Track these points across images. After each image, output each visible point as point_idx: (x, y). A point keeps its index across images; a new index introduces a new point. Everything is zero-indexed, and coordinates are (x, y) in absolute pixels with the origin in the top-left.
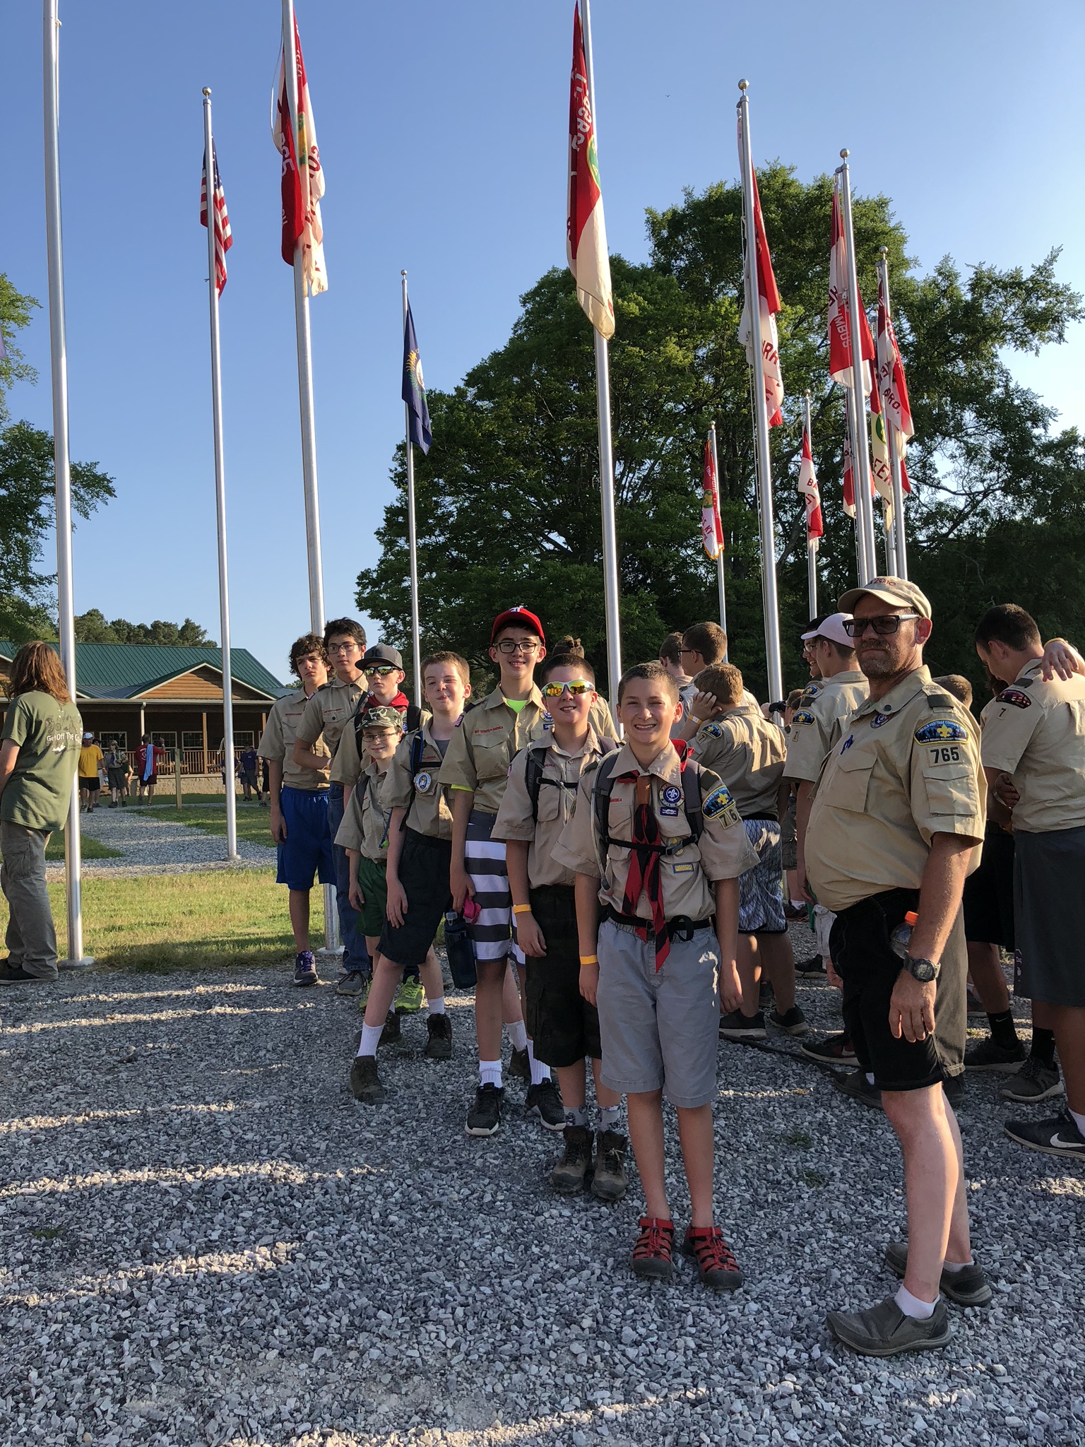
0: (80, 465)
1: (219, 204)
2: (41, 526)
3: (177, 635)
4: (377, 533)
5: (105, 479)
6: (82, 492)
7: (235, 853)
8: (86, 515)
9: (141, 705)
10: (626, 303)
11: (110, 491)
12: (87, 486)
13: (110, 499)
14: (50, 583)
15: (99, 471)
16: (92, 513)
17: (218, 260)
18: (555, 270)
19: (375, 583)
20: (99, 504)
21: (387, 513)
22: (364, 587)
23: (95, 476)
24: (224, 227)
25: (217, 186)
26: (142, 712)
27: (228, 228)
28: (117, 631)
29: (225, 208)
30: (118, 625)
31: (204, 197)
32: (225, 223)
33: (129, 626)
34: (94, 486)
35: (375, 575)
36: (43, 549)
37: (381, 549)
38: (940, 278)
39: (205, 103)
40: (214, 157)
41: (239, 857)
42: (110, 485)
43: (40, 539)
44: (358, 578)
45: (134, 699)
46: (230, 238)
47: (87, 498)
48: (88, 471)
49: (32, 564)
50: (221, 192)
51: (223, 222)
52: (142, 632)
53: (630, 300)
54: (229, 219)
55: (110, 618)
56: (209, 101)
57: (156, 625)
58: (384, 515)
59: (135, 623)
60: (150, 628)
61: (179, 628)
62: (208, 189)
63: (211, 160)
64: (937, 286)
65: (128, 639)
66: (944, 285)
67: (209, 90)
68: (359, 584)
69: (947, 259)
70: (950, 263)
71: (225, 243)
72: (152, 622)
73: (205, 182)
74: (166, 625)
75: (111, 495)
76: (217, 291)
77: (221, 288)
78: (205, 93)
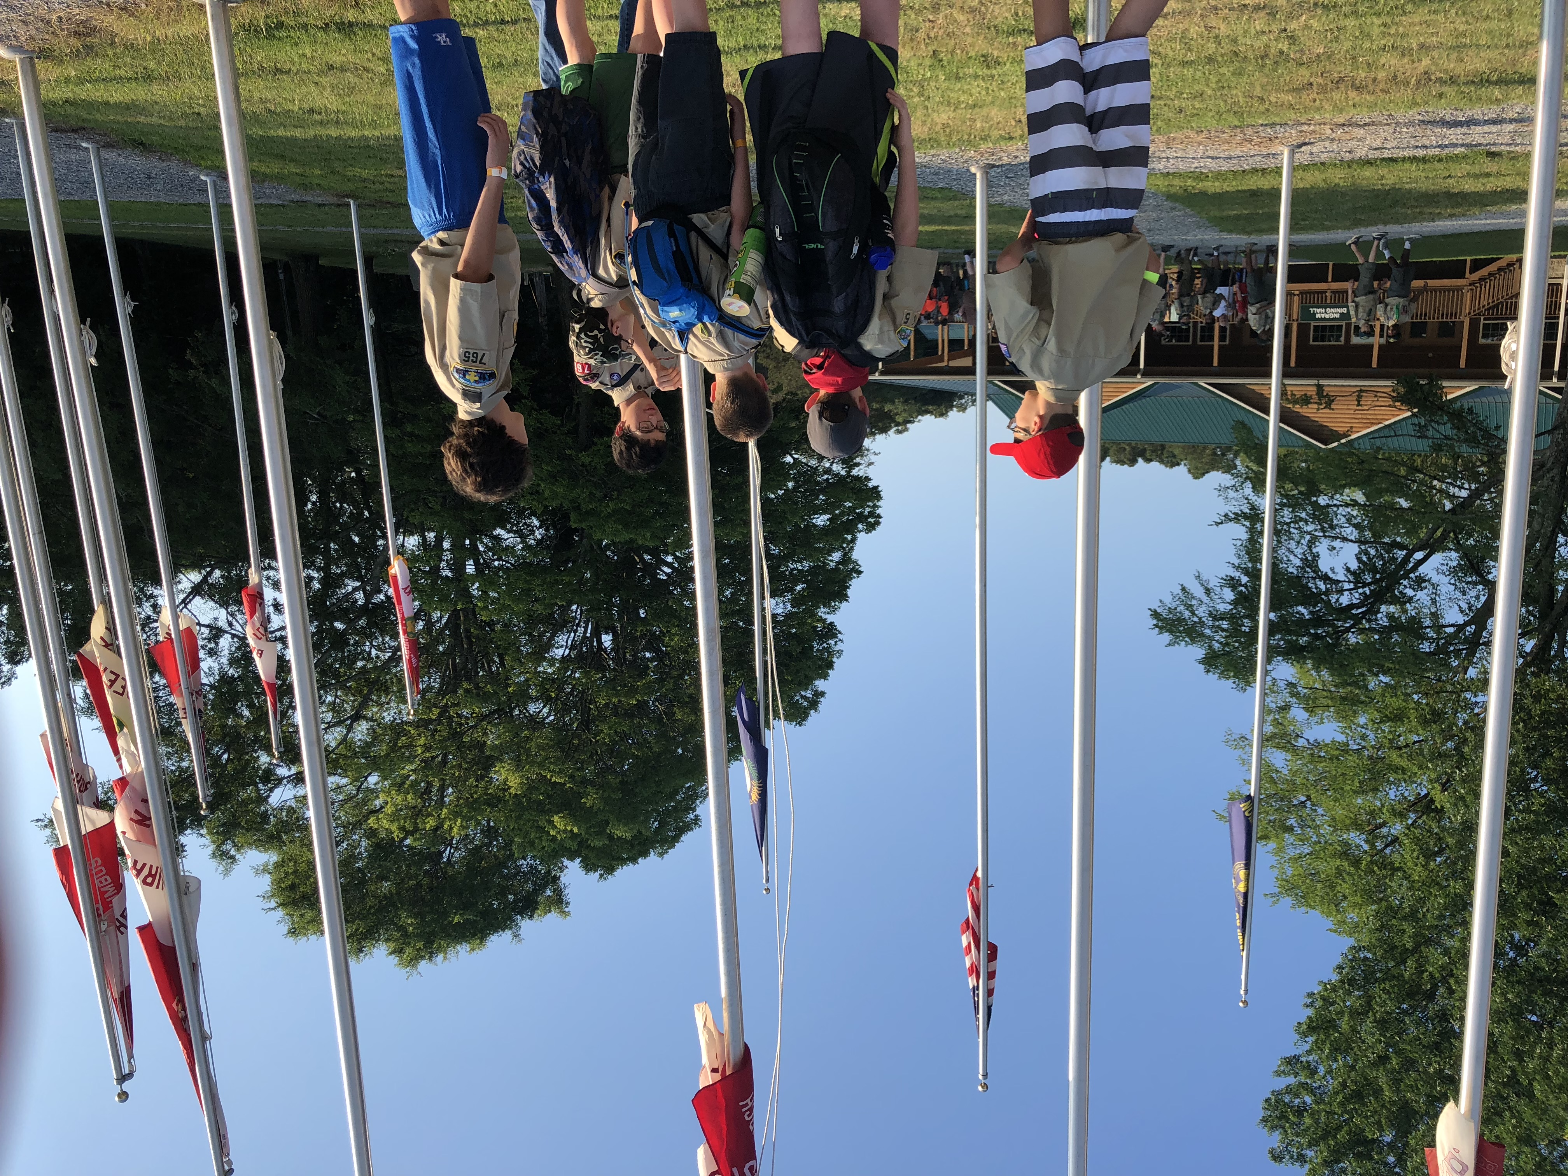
0: (1187, 644)
1: (974, 970)
2: (1232, 579)
3: (1111, 452)
4: (860, 573)
5: (1160, 628)
6: (1187, 614)
7: (978, 176)
8: (1183, 589)
9: (1143, 375)
10: (569, 828)
11: (1155, 614)
12: (1181, 620)
13: (1155, 606)
14: (1226, 515)
15: (1167, 637)
16: (1178, 590)
17: (976, 908)
18: (661, 855)
19: (861, 518)
20: (1169, 601)
21: (846, 596)
22: (872, 514)
23: (1171, 632)
24: (969, 944)
25: (976, 988)
26: (1142, 366)
27: (965, 943)
28: (1174, 456)
29: (968, 965)
30: (1173, 462)
31: (991, 975)
32: (968, 950)
33: (1161, 461)
34: (1174, 621)
35: (860, 526)
36: (1234, 551)
37: (855, 555)
38: (232, 852)
39: (985, 1076)
40: (978, 1020)
41: (973, 170)
42: (1155, 622)
43: (1236, 562)
44: (878, 523)
45: (1149, 382)
46: (963, 933)
47: (1182, 607)
48: (1178, 637)
49: (1245, 536)
50: (971, 982)
51: (970, 951)
52: (1148, 455)
53: (565, 831)
54: (964, 952)
55: (1182, 470)
56: (981, 1077)
57: (1132, 462)
58: (849, 592)
59: (1155, 465)
60: (1140, 460)
61: (1108, 459)
62: (986, 985)
63: (981, 1016)
64: (235, 845)
65: (1163, 447)
66: (227, 847)
67: (980, 1088)
68: (879, 516)
69: (226, 873)
70: (221, 868)
71: (968, 928)
72: (1137, 466)
73: (990, 993)
74: (1121, 462)
75: (1155, 611)
76: (979, 874)
77: (975, 878)
78: (985, 1086)
